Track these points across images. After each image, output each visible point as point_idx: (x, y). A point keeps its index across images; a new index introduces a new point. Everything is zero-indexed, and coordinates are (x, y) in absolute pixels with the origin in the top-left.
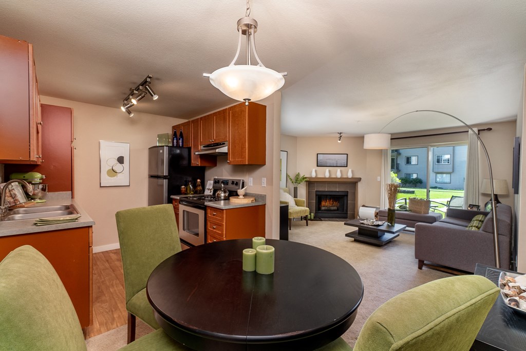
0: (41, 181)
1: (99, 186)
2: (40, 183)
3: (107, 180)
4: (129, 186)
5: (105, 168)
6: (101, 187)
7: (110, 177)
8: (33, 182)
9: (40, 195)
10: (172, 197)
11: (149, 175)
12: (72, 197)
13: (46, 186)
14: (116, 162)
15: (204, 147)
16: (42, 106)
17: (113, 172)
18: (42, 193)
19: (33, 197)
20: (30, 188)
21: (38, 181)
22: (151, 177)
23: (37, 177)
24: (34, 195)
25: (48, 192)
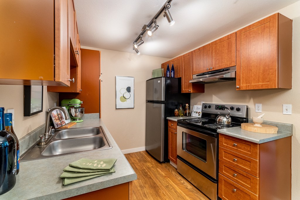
0: (80, 106)
1: (115, 109)
2: (79, 108)
3: (120, 104)
4: (133, 108)
5: (119, 96)
6: (116, 109)
7: (122, 102)
8: (75, 107)
9: (79, 116)
10: (168, 118)
11: (146, 100)
12: (100, 117)
13: (83, 109)
14: (126, 91)
15: (197, 76)
16: (81, 49)
17: (124, 98)
18: (80, 115)
19: (75, 118)
20: (73, 111)
21: (78, 106)
22: (148, 101)
23: (78, 102)
24: (76, 116)
25: (85, 113)
